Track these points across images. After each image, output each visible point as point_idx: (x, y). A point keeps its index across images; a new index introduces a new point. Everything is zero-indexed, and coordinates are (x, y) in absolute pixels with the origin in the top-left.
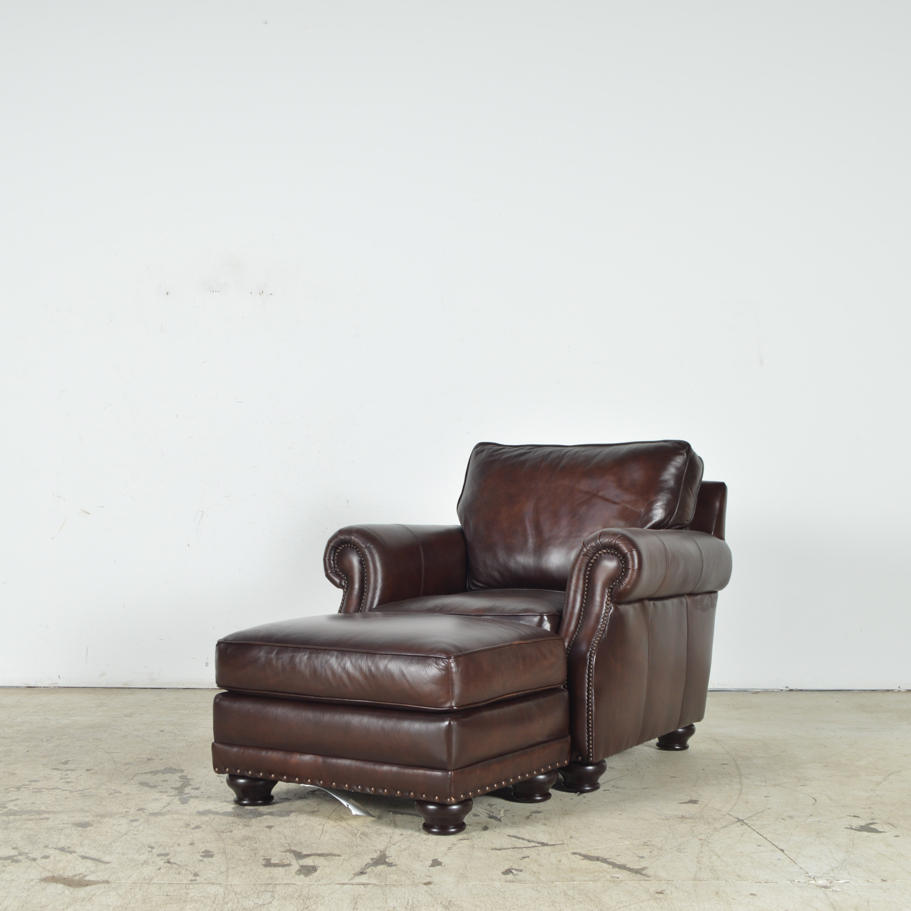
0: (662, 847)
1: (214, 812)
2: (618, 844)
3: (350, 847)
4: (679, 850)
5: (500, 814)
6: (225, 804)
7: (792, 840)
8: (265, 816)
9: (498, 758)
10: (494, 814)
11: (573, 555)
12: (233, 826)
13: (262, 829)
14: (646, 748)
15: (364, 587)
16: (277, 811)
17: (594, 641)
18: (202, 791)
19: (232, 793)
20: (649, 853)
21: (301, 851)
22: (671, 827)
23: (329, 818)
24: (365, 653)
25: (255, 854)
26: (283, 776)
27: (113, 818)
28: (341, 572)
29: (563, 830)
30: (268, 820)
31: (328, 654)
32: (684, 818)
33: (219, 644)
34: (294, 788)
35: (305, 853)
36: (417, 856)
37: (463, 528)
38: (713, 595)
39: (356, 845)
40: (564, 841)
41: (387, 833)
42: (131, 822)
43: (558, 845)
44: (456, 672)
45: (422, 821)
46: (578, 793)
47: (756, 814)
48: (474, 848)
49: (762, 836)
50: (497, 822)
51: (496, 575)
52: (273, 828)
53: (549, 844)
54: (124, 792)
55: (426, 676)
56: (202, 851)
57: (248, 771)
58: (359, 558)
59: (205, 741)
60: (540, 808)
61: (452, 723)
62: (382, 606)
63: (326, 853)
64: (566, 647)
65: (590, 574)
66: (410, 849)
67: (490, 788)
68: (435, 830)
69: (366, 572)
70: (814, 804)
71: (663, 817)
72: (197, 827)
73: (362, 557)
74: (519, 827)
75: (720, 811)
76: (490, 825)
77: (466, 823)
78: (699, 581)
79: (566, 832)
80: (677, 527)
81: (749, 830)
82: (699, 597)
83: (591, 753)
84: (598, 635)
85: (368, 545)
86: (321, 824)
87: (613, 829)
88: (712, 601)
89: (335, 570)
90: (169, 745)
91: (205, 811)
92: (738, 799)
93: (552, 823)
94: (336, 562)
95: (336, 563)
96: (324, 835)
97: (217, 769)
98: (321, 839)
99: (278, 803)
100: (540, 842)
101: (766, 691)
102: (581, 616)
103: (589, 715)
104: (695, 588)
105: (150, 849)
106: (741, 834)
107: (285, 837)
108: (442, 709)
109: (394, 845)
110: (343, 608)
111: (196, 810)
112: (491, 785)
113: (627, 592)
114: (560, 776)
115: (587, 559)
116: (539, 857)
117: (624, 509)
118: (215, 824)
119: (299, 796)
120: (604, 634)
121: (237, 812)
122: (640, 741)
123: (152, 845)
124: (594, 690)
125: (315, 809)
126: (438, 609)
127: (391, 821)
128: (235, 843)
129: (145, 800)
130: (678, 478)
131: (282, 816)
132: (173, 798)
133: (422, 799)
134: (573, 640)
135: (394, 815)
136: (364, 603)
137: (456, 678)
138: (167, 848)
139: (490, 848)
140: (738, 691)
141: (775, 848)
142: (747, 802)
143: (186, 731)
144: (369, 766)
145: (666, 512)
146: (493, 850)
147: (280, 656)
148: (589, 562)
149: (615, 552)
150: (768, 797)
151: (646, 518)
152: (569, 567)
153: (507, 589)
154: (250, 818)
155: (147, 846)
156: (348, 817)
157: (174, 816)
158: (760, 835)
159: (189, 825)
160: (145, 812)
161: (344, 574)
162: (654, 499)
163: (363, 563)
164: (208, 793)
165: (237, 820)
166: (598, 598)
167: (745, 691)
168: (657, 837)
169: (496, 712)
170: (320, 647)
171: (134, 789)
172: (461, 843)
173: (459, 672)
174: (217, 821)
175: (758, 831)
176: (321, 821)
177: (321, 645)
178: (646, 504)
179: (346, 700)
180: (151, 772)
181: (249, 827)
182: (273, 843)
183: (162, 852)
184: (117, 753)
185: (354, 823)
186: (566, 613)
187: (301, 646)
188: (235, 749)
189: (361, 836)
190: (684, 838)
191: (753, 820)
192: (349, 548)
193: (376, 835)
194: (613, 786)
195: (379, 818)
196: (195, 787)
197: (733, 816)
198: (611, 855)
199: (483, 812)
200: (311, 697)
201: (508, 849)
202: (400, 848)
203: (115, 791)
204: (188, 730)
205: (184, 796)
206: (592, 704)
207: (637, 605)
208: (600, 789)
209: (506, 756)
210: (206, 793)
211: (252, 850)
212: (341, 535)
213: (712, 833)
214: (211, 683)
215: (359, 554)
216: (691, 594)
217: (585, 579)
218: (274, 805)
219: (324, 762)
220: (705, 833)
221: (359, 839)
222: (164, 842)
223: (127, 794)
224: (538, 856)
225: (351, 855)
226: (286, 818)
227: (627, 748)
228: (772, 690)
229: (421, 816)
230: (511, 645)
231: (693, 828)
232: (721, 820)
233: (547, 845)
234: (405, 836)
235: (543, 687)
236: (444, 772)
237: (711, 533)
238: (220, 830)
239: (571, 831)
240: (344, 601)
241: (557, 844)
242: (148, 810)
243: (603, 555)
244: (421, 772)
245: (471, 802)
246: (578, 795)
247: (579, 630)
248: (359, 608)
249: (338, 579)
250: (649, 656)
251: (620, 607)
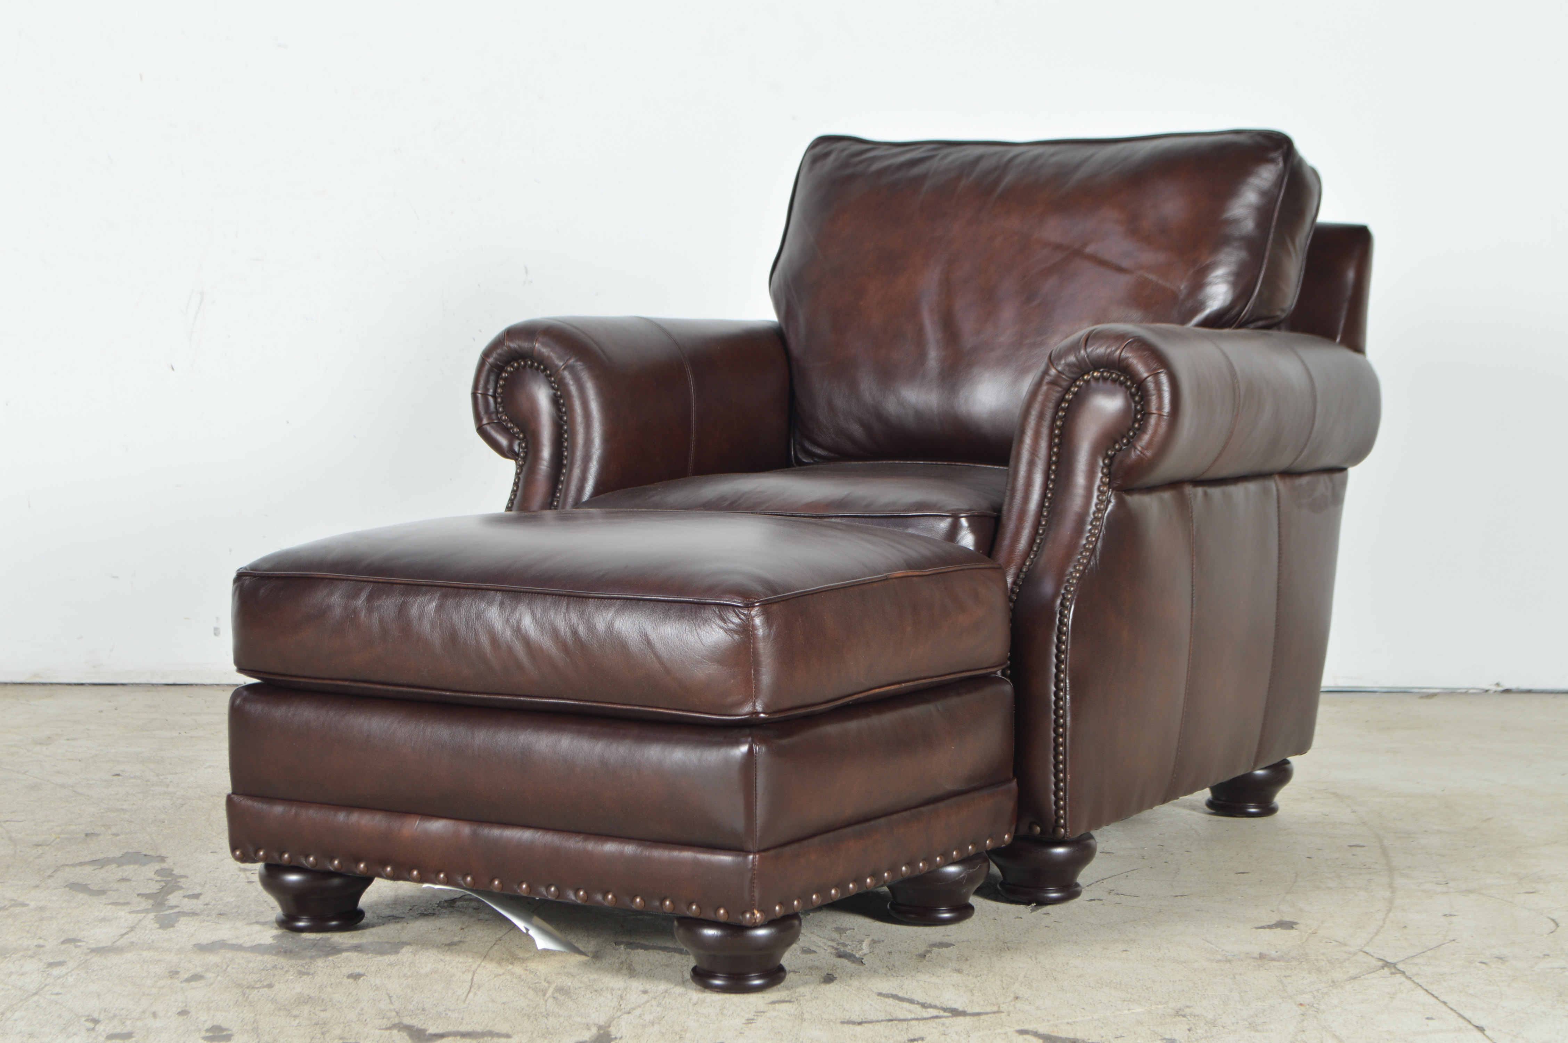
0: (1216, 1020)
1: (233, 945)
2: (1119, 1013)
3: (531, 1019)
4: (1253, 1027)
5: (861, 949)
6: (257, 927)
7: (1503, 1007)
8: (345, 954)
9: (857, 827)
10: (848, 950)
11: (1026, 385)
12: (274, 975)
13: (338, 980)
14: (1185, 812)
15: (562, 455)
16: (372, 943)
17: (1071, 573)
18: (206, 902)
19: (272, 905)
20: (1188, 1032)
21: (423, 1027)
22: (1235, 978)
23: (485, 957)
24: (565, 596)
25: (323, 1033)
26: (385, 865)
27: (7, 960)
28: (511, 421)
29: (999, 983)
30: (351, 962)
31: (482, 598)
32: (1264, 958)
33: (240, 576)
34: (409, 894)
35: (432, 1030)
36: (678, 1037)
37: (784, 327)
38: (1337, 476)
39: (545, 1014)
40: (1001, 1006)
41: (612, 989)
42: (47, 968)
43: (987, 1013)
44: (765, 638)
45: (692, 962)
46: (1034, 905)
47: (1424, 952)
48: (803, 1020)
49: (1437, 998)
50: (854, 965)
51: (856, 430)
52: (362, 978)
53: (968, 1012)
54: (33, 904)
55: (699, 645)
56: (205, 1028)
57: (307, 856)
58: (552, 392)
59: (212, 796)
60: (948, 936)
61: (756, 748)
62: (602, 496)
63: (479, 1030)
64: (1009, 585)
65: (1063, 425)
66: (663, 1022)
67: (839, 891)
68: (718, 982)
69: (566, 422)
70: (1552, 932)
71: (1219, 957)
72: (196, 977)
73: (557, 390)
74: (902, 976)
75: (1345, 945)
76: (838, 970)
77: (787, 968)
78: (1305, 445)
79: (1004, 986)
80: (1260, 323)
81: (1409, 984)
82: (1305, 480)
83: (1062, 818)
84: (1079, 560)
85: (571, 361)
86: (469, 971)
87: (1108, 981)
88: (1334, 489)
89: (498, 419)
90: (134, 804)
91: (213, 943)
92: (1384, 920)
93: (975, 967)
94: (499, 400)
95: (500, 404)
96: (475, 994)
97: (238, 853)
98: (467, 1002)
99: (373, 926)
100: (948, 1009)
101: (1451, 693)
102: (1042, 519)
103: (1058, 735)
104: (1296, 459)
105: (90, 1025)
106: (1389, 994)
107: (390, 997)
108: (737, 718)
109: (629, 1013)
110: (515, 502)
111: (194, 941)
112: (841, 885)
113: (1145, 466)
114: (995, 869)
115: (1058, 392)
116: (945, 1040)
117: (1143, 284)
118: (234, 971)
119: (420, 912)
120: (1093, 558)
121: (284, 946)
122: (1169, 794)
123: (96, 1016)
124: (1070, 680)
125: (456, 939)
126: (727, 503)
127: (622, 963)
128: (280, 1010)
129: (78, 921)
130: (1264, 214)
131: (382, 953)
132: (141, 916)
133: (689, 914)
134: (1024, 570)
135: (628, 950)
136: (563, 491)
137: (765, 649)
138: (128, 1022)
139: (839, 1020)
140: (1390, 692)
141: (1465, 1023)
142: (1405, 927)
143: (170, 774)
144: (574, 844)
145: (1234, 291)
146: (846, 1025)
147: (377, 603)
148: (1062, 399)
149: (1119, 376)
150: (1451, 915)
151: (1189, 304)
152: (1017, 412)
153: (880, 462)
154: (311, 957)
155: (84, 1019)
156: (527, 955)
157: (145, 954)
158: (1433, 995)
159: (177, 973)
160: (80, 946)
161: (518, 426)
162: (1208, 262)
163: (560, 402)
164: (219, 907)
165: (282, 961)
166: (1080, 479)
167: (1405, 692)
168: (1205, 998)
169: (853, 726)
170: (462, 584)
171: (54, 898)
172: (774, 1009)
173: (772, 638)
174: (239, 964)
175: (1429, 987)
176: (467, 964)
177: (467, 579)
178: (1190, 272)
179: (522, 699)
180: (93, 862)
181: (310, 976)
182: (362, 1009)
183: (118, 1030)
184: (17, 821)
185: (542, 968)
186: (1010, 511)
187: (423, 581)
188: (278, 809)
189: (556, 995)
190: (1264, 1001)
191: (1416, 964)
192: (528, 369)
193: (588, 992)
194: (1110, 892)
195: (596, 956)
196: (190, 892)
197: (1372, 956)
198: (1104, 1035)
199: (825, 944)
200: (444, 693)
201: (878, 1021)
202: (641, 1021)
203: (13, 902)
204: (176, 773)
205: (167, 912)
206: (1065, 711)
207: (1167, 495)
208: (1080, 898)
209: (873, 823)
210: (214, 905)
211: (316, 1024)
212: (512, 340)
213: (1325, 990)
214: (226, 673)
215: (550, 382)
216: (1288, 474)
217: (1051, 436)
218: (364, 931)
219: (474, 834)
220: (1311, 992)
221: (551, 1001)
222: (123, 1009)
223: (40, 908)
224: (943, 1038)
225: (534, 1035)
226: (393, 958)
227: (1140, 809)
228: (1464, 691)
229: (687, 953)
230: (886, 579)
231: (1284, 980)
232: (1347, 964)
233: (963, 1014)
234: (651, 995)
235: (958, 672)
236: (739, 855)
237: (1334, 339)
238: (245, 983)
239: (1016, 984)
240: (518, 487)
241: (985, 1011)
242: (87, 943)
243: (1093, 383)
244: (687, 855)
245: (796, 922)
246: (1033, 911)
247: (1038, 548)
248: (552, 501)
249: (504, 437)
250: (1192, 607)
251: (1129, 499)
